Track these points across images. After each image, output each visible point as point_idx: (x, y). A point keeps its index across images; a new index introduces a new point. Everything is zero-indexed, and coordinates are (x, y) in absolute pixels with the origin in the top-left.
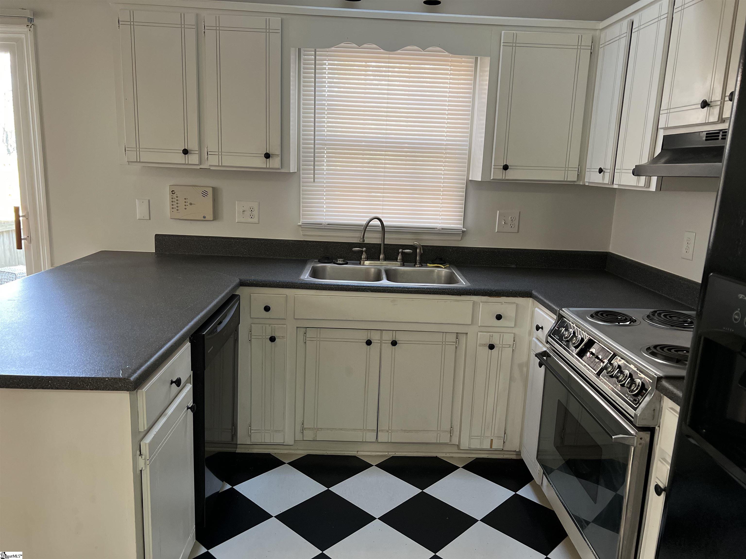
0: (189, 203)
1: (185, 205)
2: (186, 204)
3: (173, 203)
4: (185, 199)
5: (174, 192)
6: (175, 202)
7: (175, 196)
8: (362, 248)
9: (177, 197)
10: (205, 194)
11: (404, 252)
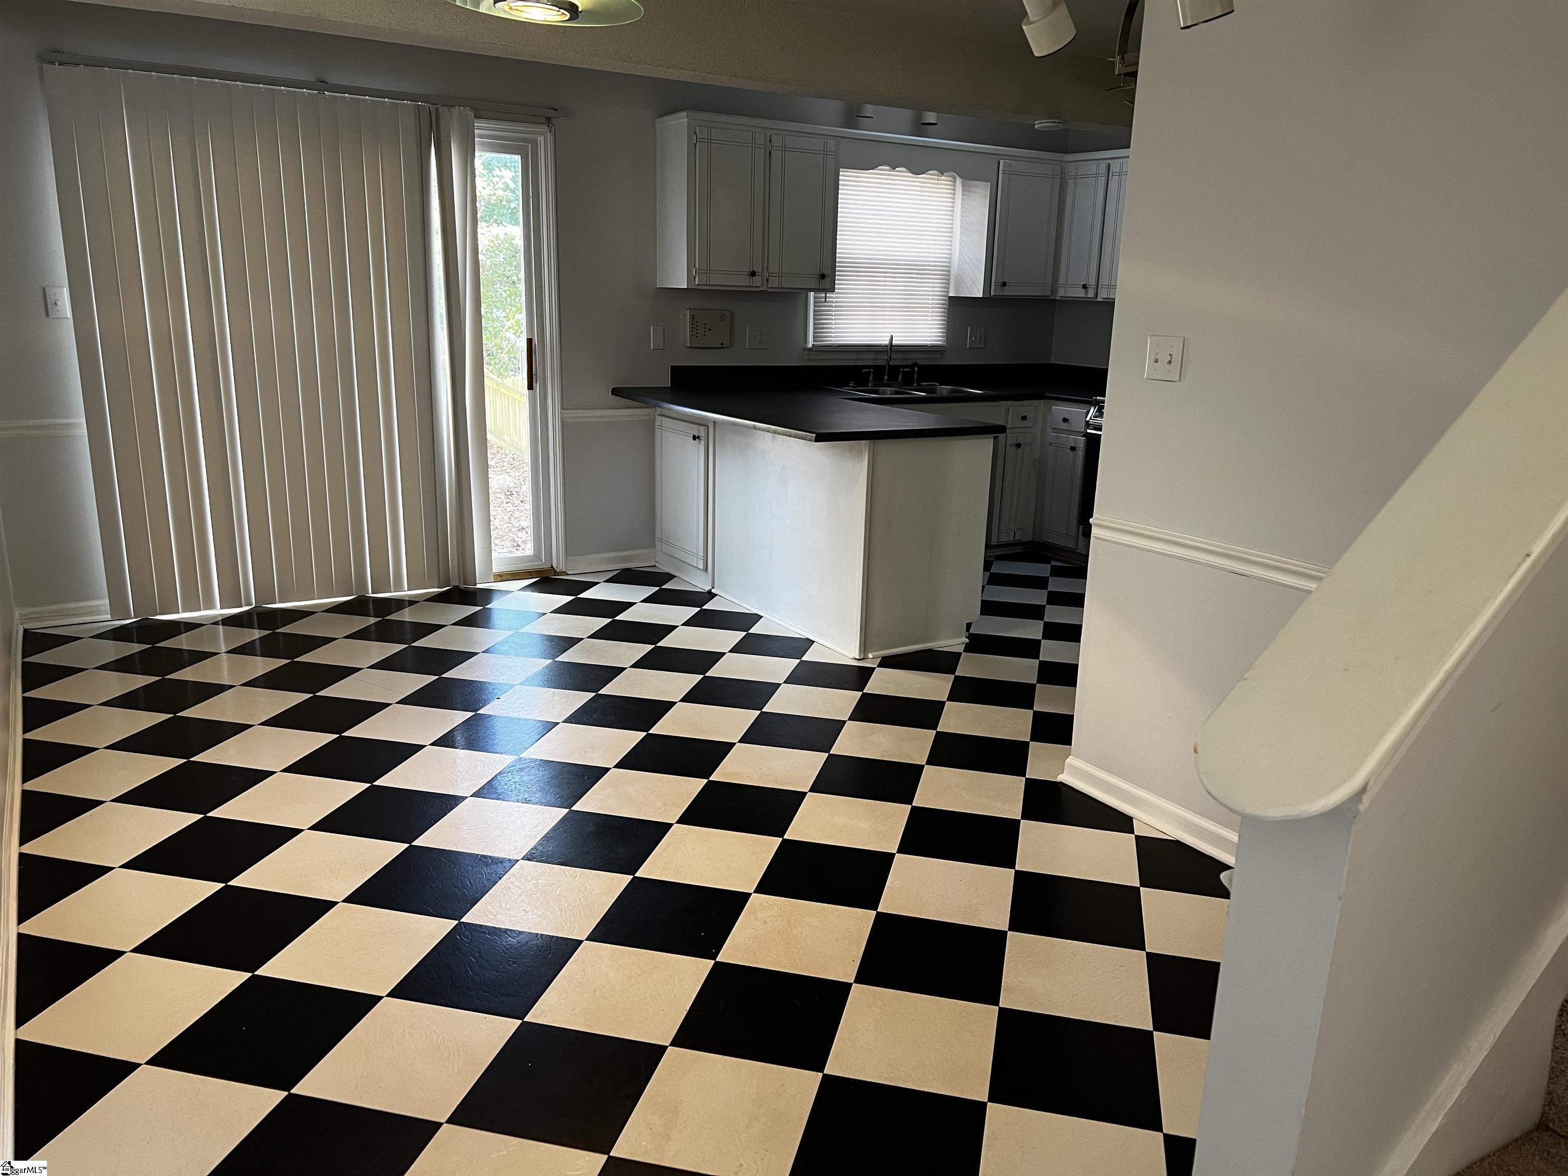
0: (708, 328)
1: (705, 332)
2: (706, 330)
3: (693, 329)
4: (705, 324)
5: (693, 317)
6: (694, 328)
7: (695, 320)
8: (870, 369)
9: (697, 322)
10: (723, 318)
11: (905, 371)
